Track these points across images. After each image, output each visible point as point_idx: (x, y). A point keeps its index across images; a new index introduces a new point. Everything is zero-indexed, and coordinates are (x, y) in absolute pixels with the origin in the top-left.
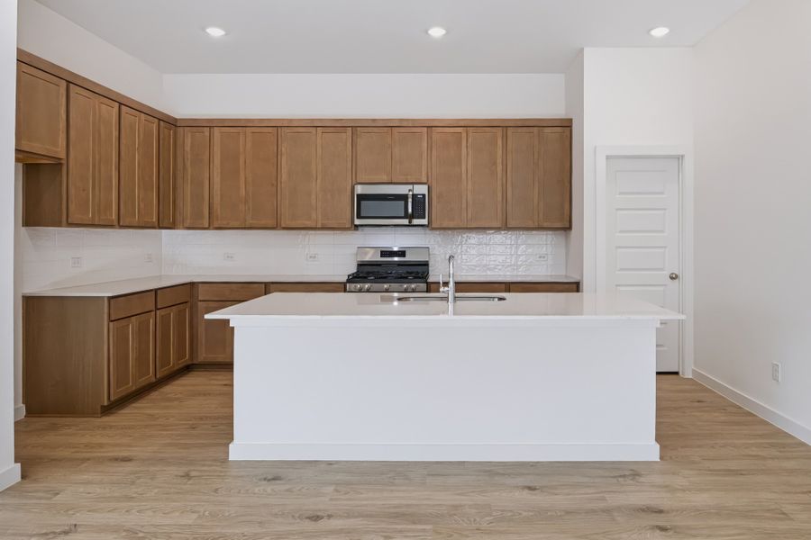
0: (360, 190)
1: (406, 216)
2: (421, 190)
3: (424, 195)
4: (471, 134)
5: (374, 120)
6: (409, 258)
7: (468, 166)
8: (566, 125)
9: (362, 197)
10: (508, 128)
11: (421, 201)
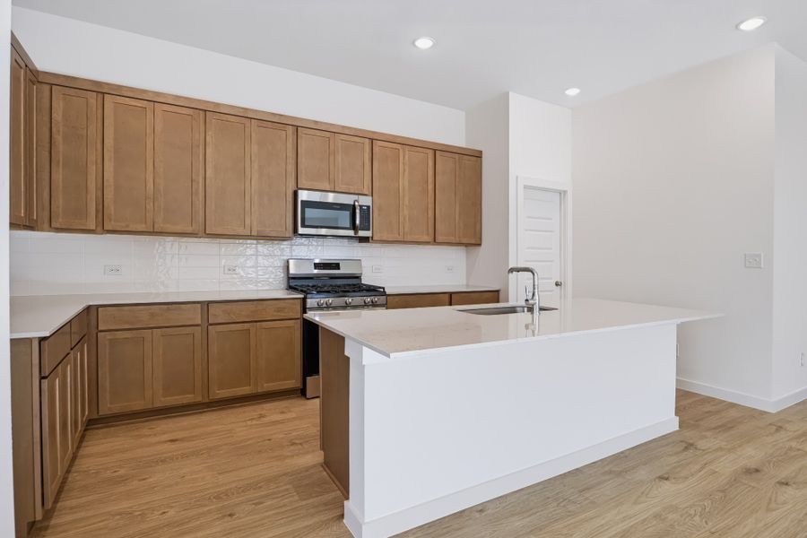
0: (304, 195)
1: (354, 227)
2: (365, 201)
3: (368, 207)
4: (407, 152)
5: (316, 122)
6: (343, 271)
7: (404, 182)
8: (478, 155)
9: (306, 204)
10: (436, 150)
11: (366, 212)
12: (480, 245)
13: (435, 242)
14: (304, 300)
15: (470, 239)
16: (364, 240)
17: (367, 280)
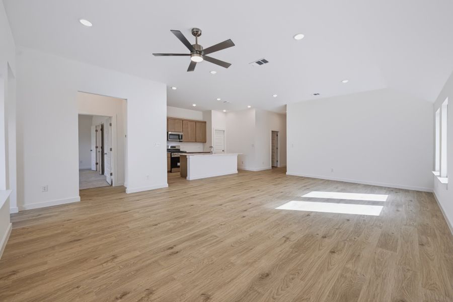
0: (170, 133)
1: (179, 139)
2: (182, 134)
5: (172, 118)
6: (177, 148)
7: (189, 129)
8: (205, 122)
9: (170, 135)
10: (196, 122)
11: (182, 136)
12: (206, 142)
13: (196, 142)
14: (171, 154)
15: (204, 141)
16: (181, 141)
17: (181, 150)
